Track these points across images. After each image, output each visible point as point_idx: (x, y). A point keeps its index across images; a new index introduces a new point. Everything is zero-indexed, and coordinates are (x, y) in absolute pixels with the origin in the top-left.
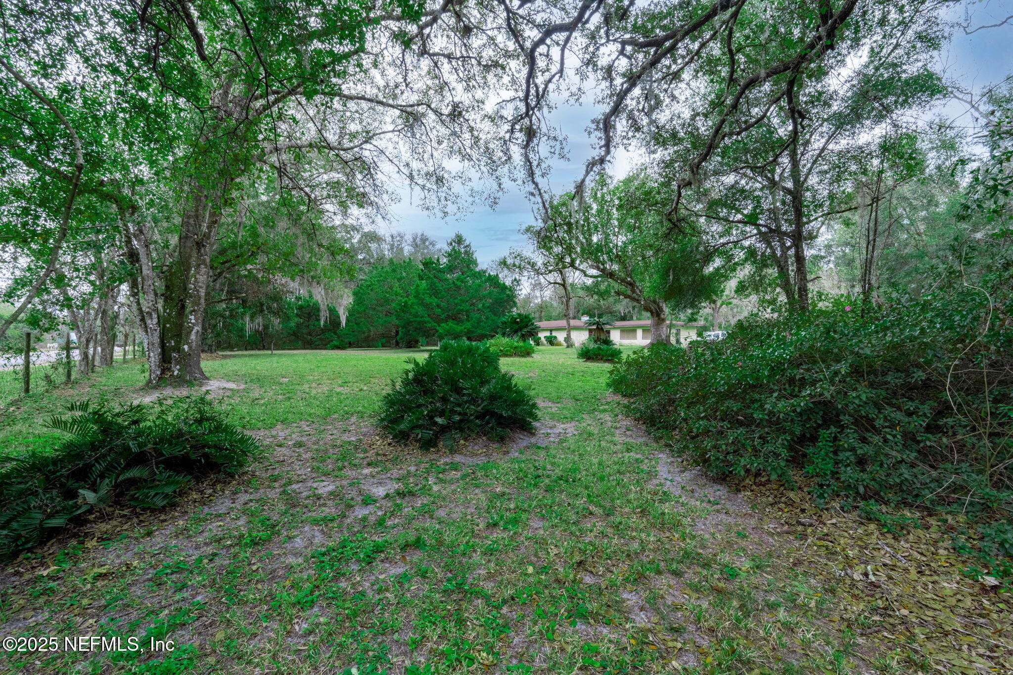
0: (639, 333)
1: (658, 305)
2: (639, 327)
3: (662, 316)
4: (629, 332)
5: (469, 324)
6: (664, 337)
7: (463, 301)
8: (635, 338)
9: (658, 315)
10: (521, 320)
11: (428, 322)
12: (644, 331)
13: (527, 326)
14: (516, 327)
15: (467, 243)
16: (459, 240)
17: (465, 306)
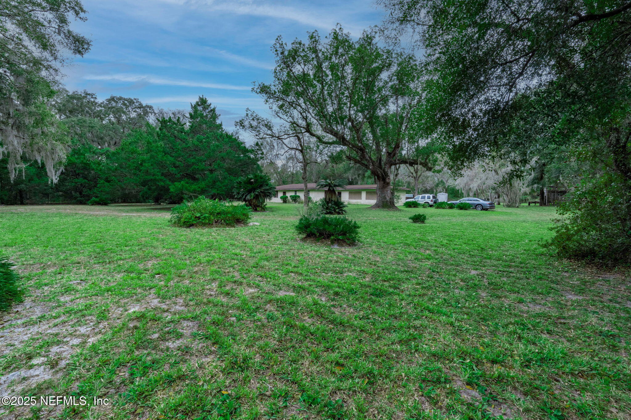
0: (364, 194)
1: (384, 170)
2: (364, 190)
3: (387, 180)
4: (356, 193)
5: (203, 183)
6: (388, 199)
7: (200, 161)
8: (361, 198)
9: (384, 180)
10: (256, 181)
11: (161, 180)
12: (367, 193)
13: (261, 186)
14: (250, 187)
15: (212, 107)
16: (203, 102)
17: (202, 166)
